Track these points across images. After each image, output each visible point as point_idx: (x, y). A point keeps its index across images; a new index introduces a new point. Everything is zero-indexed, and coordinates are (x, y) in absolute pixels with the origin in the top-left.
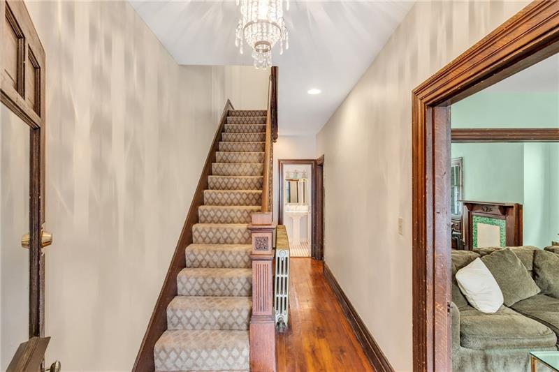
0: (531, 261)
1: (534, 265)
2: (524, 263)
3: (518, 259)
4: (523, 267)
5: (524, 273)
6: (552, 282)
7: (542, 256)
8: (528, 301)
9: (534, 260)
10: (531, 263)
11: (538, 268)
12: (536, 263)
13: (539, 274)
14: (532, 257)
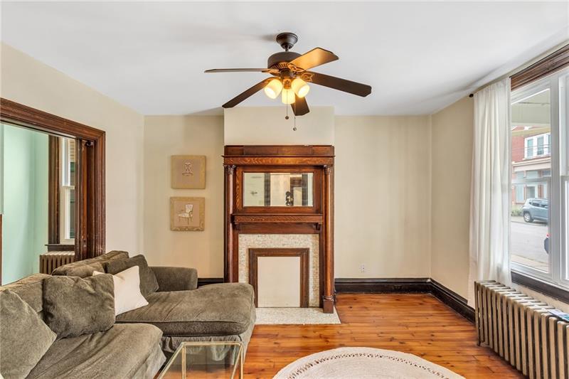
0: (40, 297)
1: (45, 301)
2: (32, 305)
3: (23, 301)
4: (32, 313)
5: (35, 322)
6: (70, 317)
7: (54, 284)
8: (43, 362)
9: (44, 295)
10: (41, 301)
11: (51, 304)
12: (47, 298)
13: (53, 312)
14: (41, 291)
